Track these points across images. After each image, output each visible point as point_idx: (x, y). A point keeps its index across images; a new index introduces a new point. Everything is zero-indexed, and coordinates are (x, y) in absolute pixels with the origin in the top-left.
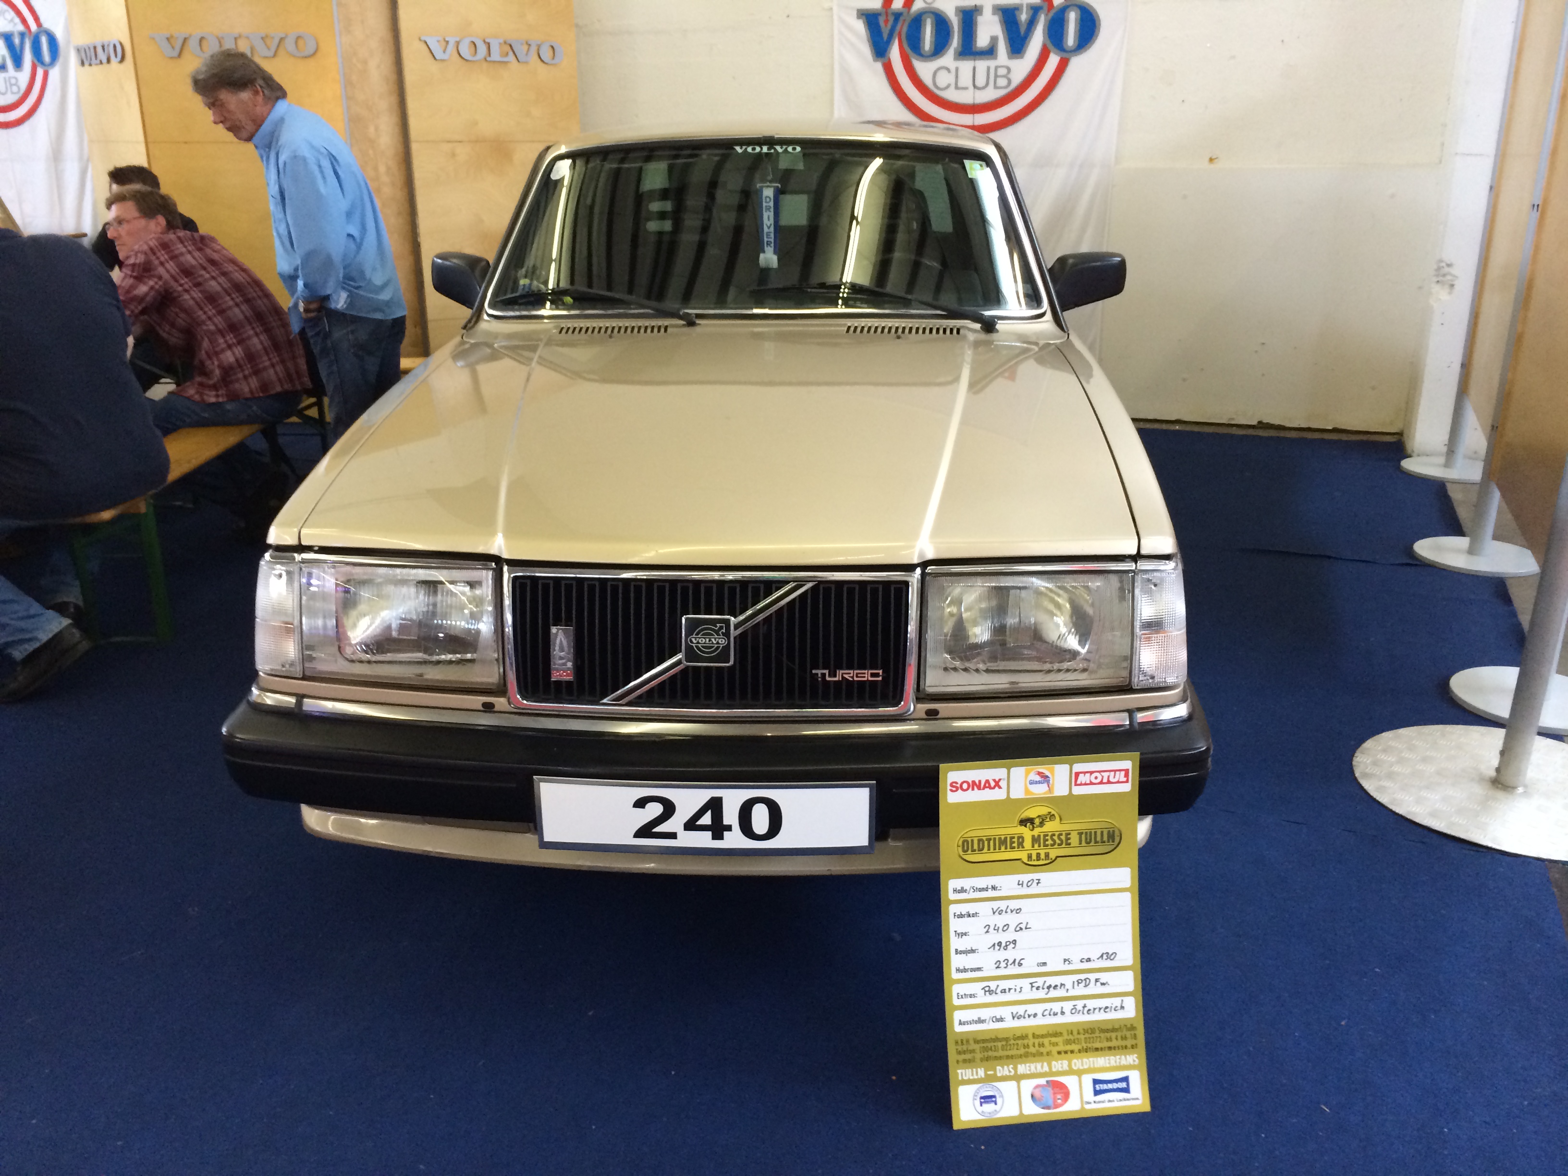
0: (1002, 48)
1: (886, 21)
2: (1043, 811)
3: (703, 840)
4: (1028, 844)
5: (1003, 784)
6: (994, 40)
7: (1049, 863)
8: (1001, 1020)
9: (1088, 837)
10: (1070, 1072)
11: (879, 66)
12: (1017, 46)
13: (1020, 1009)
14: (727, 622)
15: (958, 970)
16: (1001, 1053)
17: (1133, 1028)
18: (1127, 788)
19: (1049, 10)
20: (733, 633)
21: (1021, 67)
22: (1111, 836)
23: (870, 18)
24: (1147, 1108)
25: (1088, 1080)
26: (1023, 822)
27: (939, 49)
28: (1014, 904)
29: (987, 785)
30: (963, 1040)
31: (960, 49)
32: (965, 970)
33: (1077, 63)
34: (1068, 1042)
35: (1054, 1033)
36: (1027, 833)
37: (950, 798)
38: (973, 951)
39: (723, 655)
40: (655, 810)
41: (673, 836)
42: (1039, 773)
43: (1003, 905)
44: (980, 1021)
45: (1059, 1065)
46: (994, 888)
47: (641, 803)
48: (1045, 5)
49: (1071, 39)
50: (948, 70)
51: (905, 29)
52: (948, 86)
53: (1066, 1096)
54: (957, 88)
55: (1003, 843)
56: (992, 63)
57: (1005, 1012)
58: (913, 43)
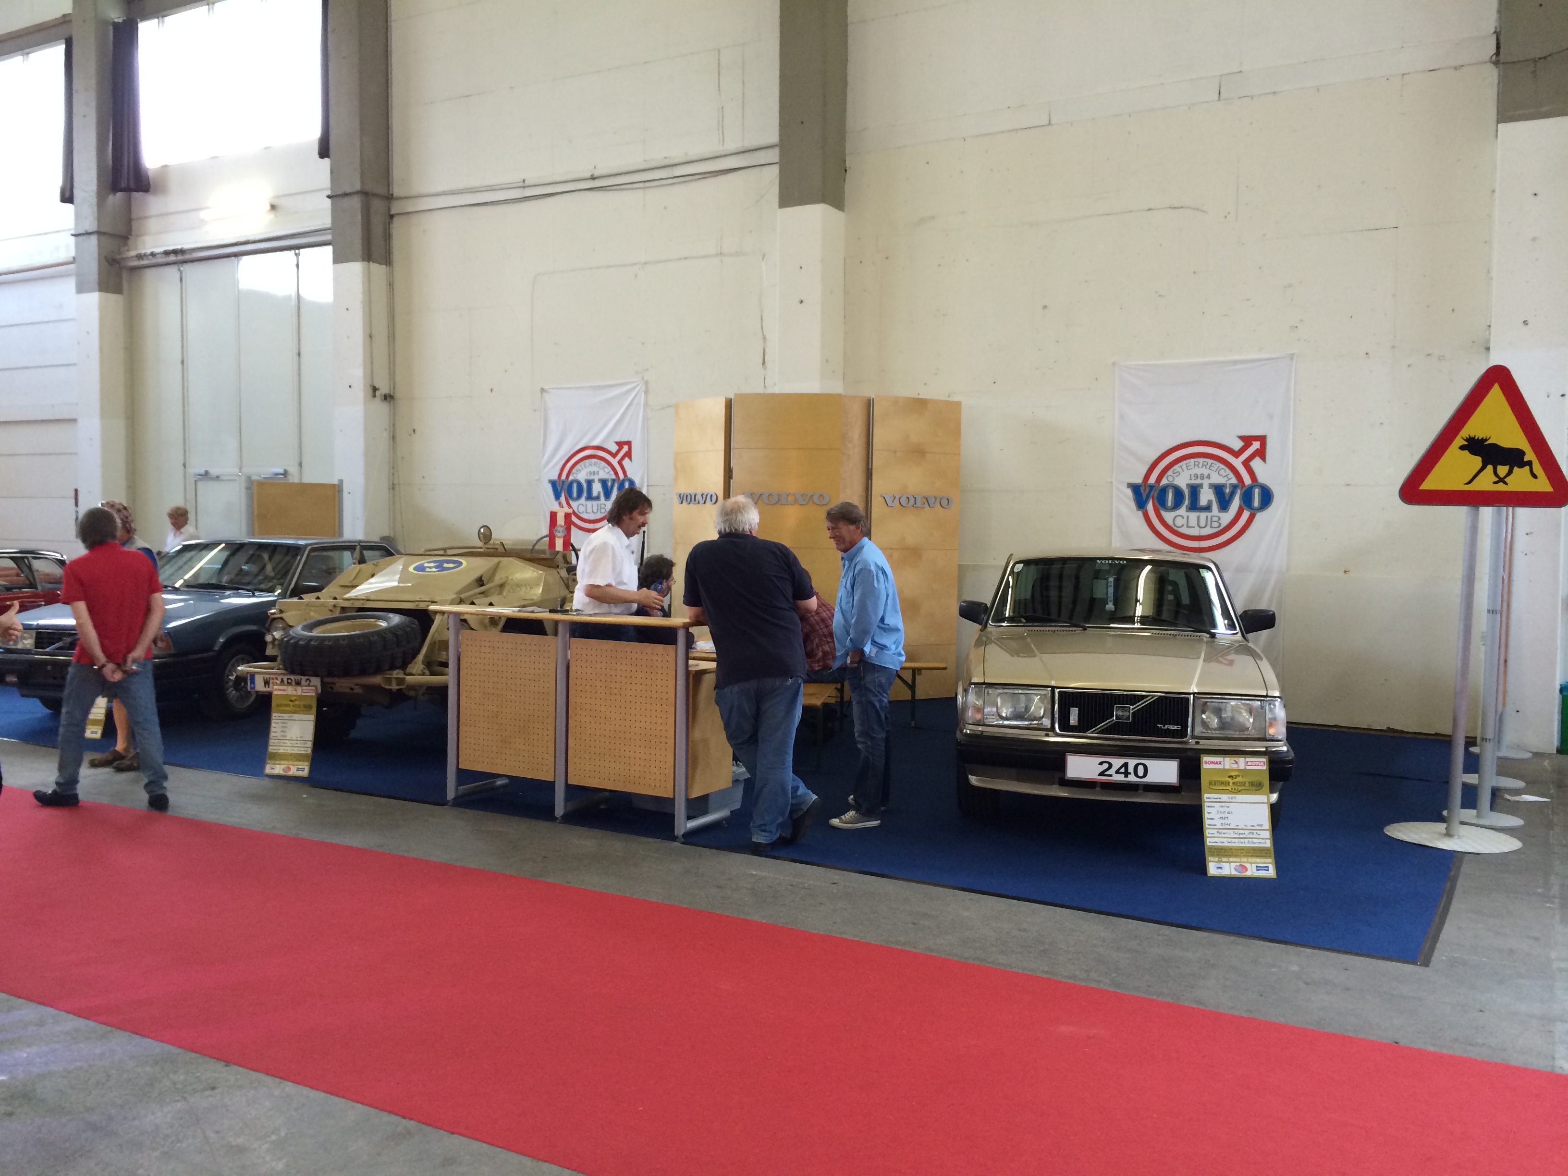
0: (1215, 506)
1: (1145, 490)
2: (1236, 773)
3: (1120, 778)
4: (1231, 784)
5: (1222, 763)
6: (1210, 502)
7: (1239, 792)
8: (1223, 843)
9: (1252, 784)
10: (1248, 862)
11: (1140, 513)
12: (1224, 505)
13: (1230, 840)
14: (1130, 707)
15: (1208, 825)
16: (1223, 854)
17: (1269, 850)
18: (1264, 768)
19: (1242, 488)
20: (1131, 712)
21: (1227, 517)
22: (1260, 784)
23: (1136, 489)
24: (1275, 877)
25: (1254, 865)
26: (1230, 777)
27: (1177, 505)
28: (1227, 804)
29: (1217, 763)
30: (1211, 848)
31: (1190, 506)
32: (1210, 825)
33: (1259, 516)
34: (1247, 853)
35: (1242, 849)
36: (1230, 780)
37: (1205, 766)
38: (1213, 819)
39: (1128, 718)
40: (1106, 766)
41: (1111, 776)
42: (1235, 761)
43: (1223, 804)
44: (1216, 842)
45: (1245, 860)
46: (1220, 798)
47: (1101, 764)
48: (1240, 485)
49: (1256, 503)
50: (1183, 518)
51: (1156, 495)
52: (1183, 526)
53: (1247, 870)
54: (1188, 527)
55: (1222, 783)
56: (1209, 514)
57: (1225, 840)
58: (1161, 502)
